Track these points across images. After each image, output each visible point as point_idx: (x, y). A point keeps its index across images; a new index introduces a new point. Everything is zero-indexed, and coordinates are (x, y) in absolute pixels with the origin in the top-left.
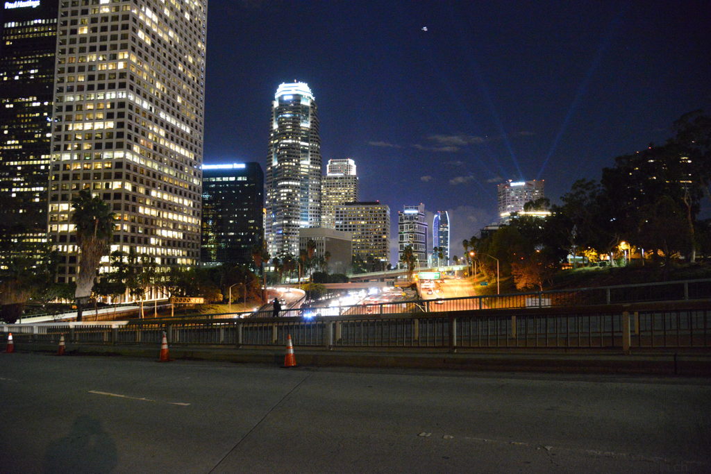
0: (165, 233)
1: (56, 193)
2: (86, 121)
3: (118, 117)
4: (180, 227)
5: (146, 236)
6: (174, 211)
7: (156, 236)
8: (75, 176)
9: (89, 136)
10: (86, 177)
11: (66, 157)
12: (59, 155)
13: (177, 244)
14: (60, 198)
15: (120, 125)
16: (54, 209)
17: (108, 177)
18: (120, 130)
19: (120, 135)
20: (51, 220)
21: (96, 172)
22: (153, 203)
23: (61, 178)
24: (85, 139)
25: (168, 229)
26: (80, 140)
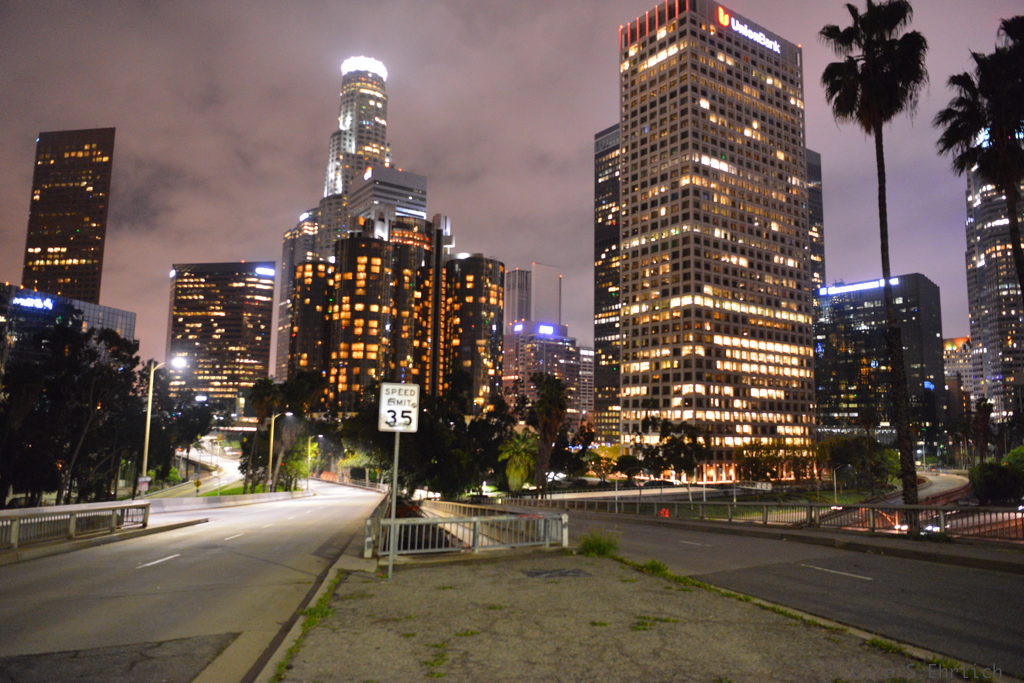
0: (755, 393)
2: (652, 264)
3: (684, 256)
4: (779, 383)
7: (744, 397)
8: (644, 330)
11: (635, 309)
12: (628, 308)
13: (776, 406)
14: (631, 357)
16: (625, 370)
18: (687, 270)
19: (687, 276)
20: (624, 383)
24: (652, 286)
25: (760, 387)
26: (647, 288)
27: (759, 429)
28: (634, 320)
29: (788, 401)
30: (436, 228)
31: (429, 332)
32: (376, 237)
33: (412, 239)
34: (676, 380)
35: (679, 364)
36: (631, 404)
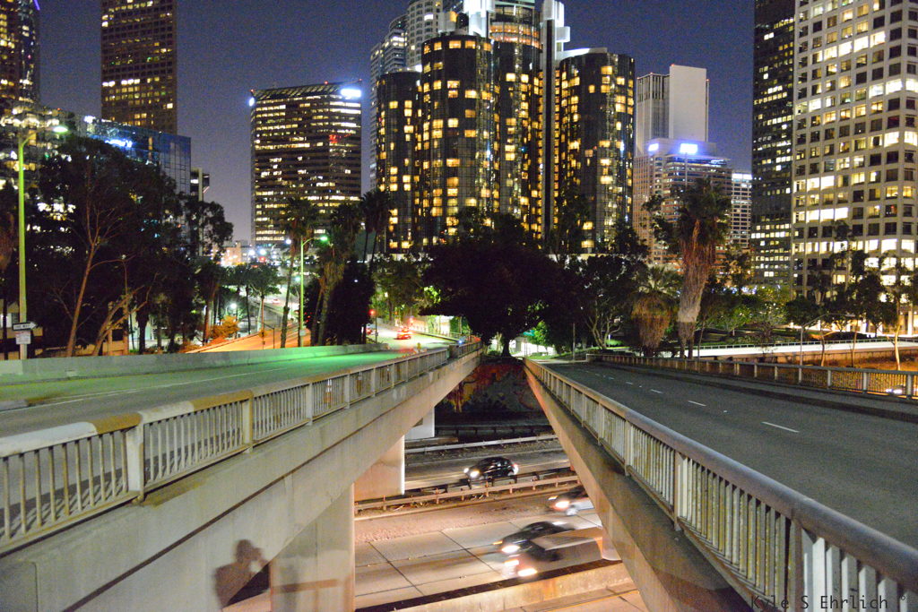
1: (802, 163)
2: (843, 40)
3: (893, 21)
8: (829, 134)
9: (847, 64)
10: (844, 132)
11: (814, 105)
12: (805, 104)
14: (808, 170)
15: (895, 34)
16: (800, 188)
17: (876, 126)
18: (895, 43)
19: (895, 52)
20: (797, 205)
21: (859, 121)
23: (808, 138)
24: (842, 71)
26: (834, 74)
28: (814, 118)
30: (546, 18)
31: (541, 152)
32: (471, 33)
33: (517, 35)
34: (873, 198)
35: (876, 177)
36: (806, 231)
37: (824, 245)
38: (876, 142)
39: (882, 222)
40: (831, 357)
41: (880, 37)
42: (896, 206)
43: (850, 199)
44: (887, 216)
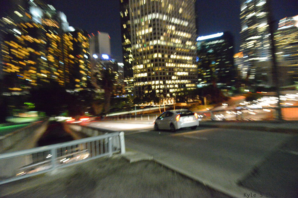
0: (179, 74)
2: (142, 30)
3: (153, 26)
4: (186, 70)
5: (170, 76)
6: (183, 63)
7: (175, 75)
8: (141, 54)
9: (144, 36)
10: (144, 53)
11: (137, 46)
12: (134, 46)
13: (185, 78)
15: (154, 29)
16: (135, 68)
17: (152, 52)
18: (154, 32)
19: (155, 34)
20: (135, 73)
21: (148, 51)
22: (173, 60)
23: (136, 55)
24: (143, 38)
25: (180, 71)
27: (180, 86)
28: (137, 50)
29: (190, 76)
34: (153, 71)
35: (153, 65)
36: (137, 80)
37: (142, 83)
38: (152, 56)
39: (155, 77)
40: (145, 112)
41: (151, 30)
42: (158, 73)
43: (147, 71)
44: (156, 75)
